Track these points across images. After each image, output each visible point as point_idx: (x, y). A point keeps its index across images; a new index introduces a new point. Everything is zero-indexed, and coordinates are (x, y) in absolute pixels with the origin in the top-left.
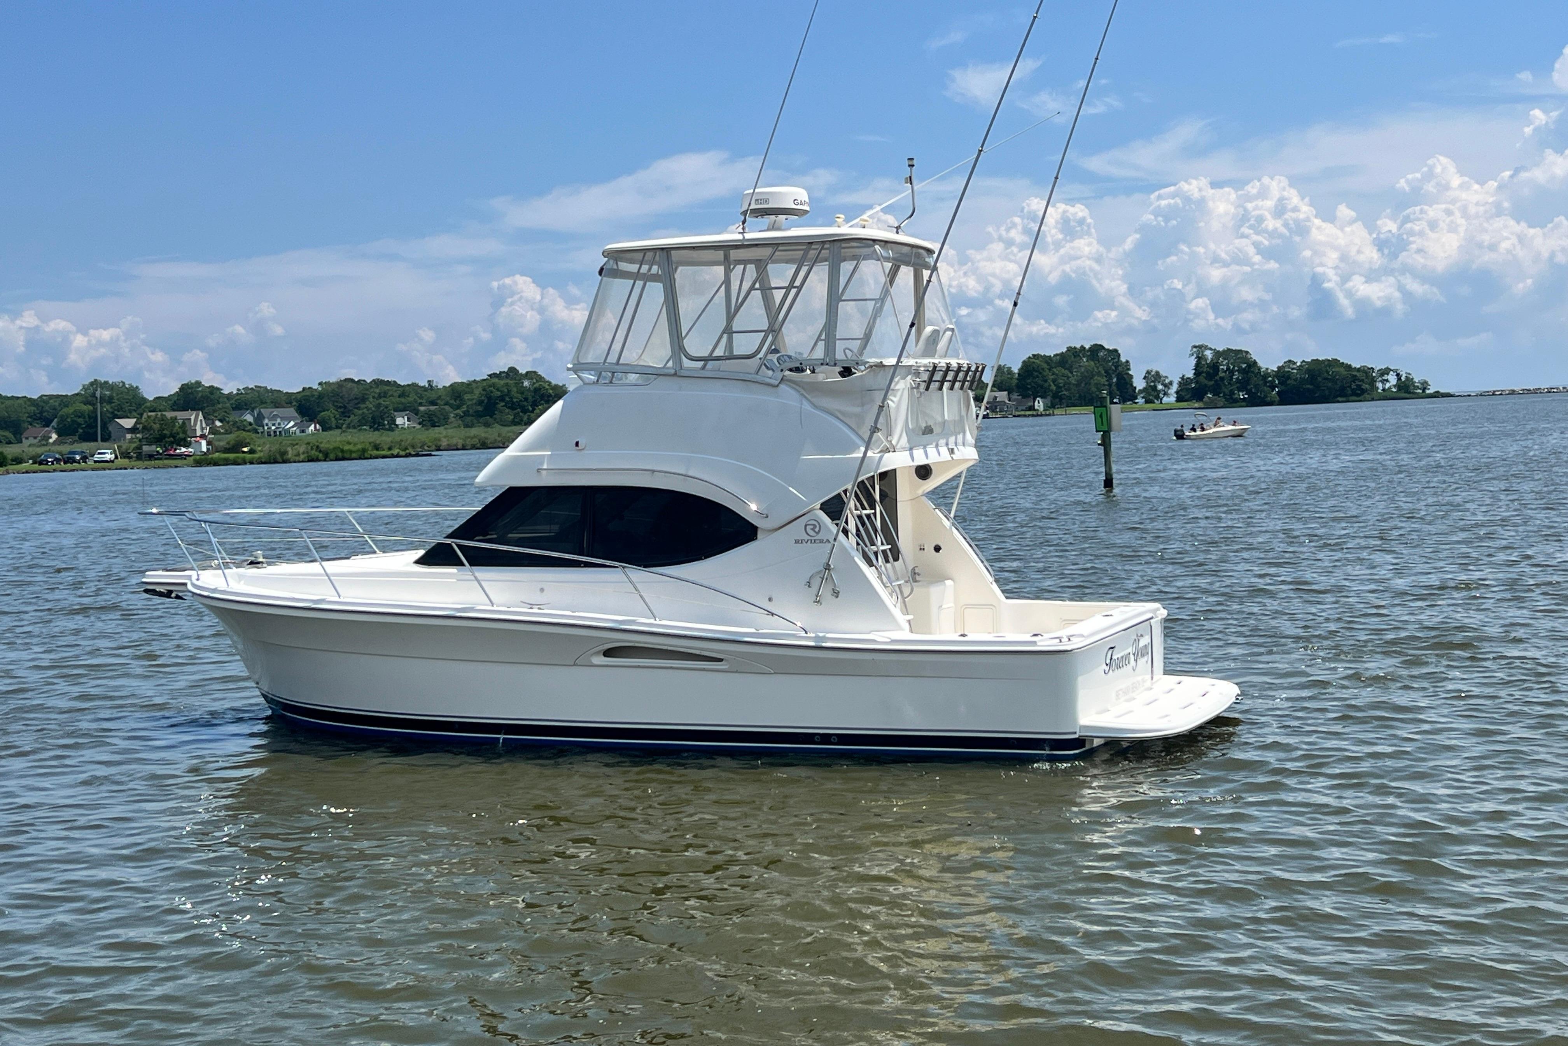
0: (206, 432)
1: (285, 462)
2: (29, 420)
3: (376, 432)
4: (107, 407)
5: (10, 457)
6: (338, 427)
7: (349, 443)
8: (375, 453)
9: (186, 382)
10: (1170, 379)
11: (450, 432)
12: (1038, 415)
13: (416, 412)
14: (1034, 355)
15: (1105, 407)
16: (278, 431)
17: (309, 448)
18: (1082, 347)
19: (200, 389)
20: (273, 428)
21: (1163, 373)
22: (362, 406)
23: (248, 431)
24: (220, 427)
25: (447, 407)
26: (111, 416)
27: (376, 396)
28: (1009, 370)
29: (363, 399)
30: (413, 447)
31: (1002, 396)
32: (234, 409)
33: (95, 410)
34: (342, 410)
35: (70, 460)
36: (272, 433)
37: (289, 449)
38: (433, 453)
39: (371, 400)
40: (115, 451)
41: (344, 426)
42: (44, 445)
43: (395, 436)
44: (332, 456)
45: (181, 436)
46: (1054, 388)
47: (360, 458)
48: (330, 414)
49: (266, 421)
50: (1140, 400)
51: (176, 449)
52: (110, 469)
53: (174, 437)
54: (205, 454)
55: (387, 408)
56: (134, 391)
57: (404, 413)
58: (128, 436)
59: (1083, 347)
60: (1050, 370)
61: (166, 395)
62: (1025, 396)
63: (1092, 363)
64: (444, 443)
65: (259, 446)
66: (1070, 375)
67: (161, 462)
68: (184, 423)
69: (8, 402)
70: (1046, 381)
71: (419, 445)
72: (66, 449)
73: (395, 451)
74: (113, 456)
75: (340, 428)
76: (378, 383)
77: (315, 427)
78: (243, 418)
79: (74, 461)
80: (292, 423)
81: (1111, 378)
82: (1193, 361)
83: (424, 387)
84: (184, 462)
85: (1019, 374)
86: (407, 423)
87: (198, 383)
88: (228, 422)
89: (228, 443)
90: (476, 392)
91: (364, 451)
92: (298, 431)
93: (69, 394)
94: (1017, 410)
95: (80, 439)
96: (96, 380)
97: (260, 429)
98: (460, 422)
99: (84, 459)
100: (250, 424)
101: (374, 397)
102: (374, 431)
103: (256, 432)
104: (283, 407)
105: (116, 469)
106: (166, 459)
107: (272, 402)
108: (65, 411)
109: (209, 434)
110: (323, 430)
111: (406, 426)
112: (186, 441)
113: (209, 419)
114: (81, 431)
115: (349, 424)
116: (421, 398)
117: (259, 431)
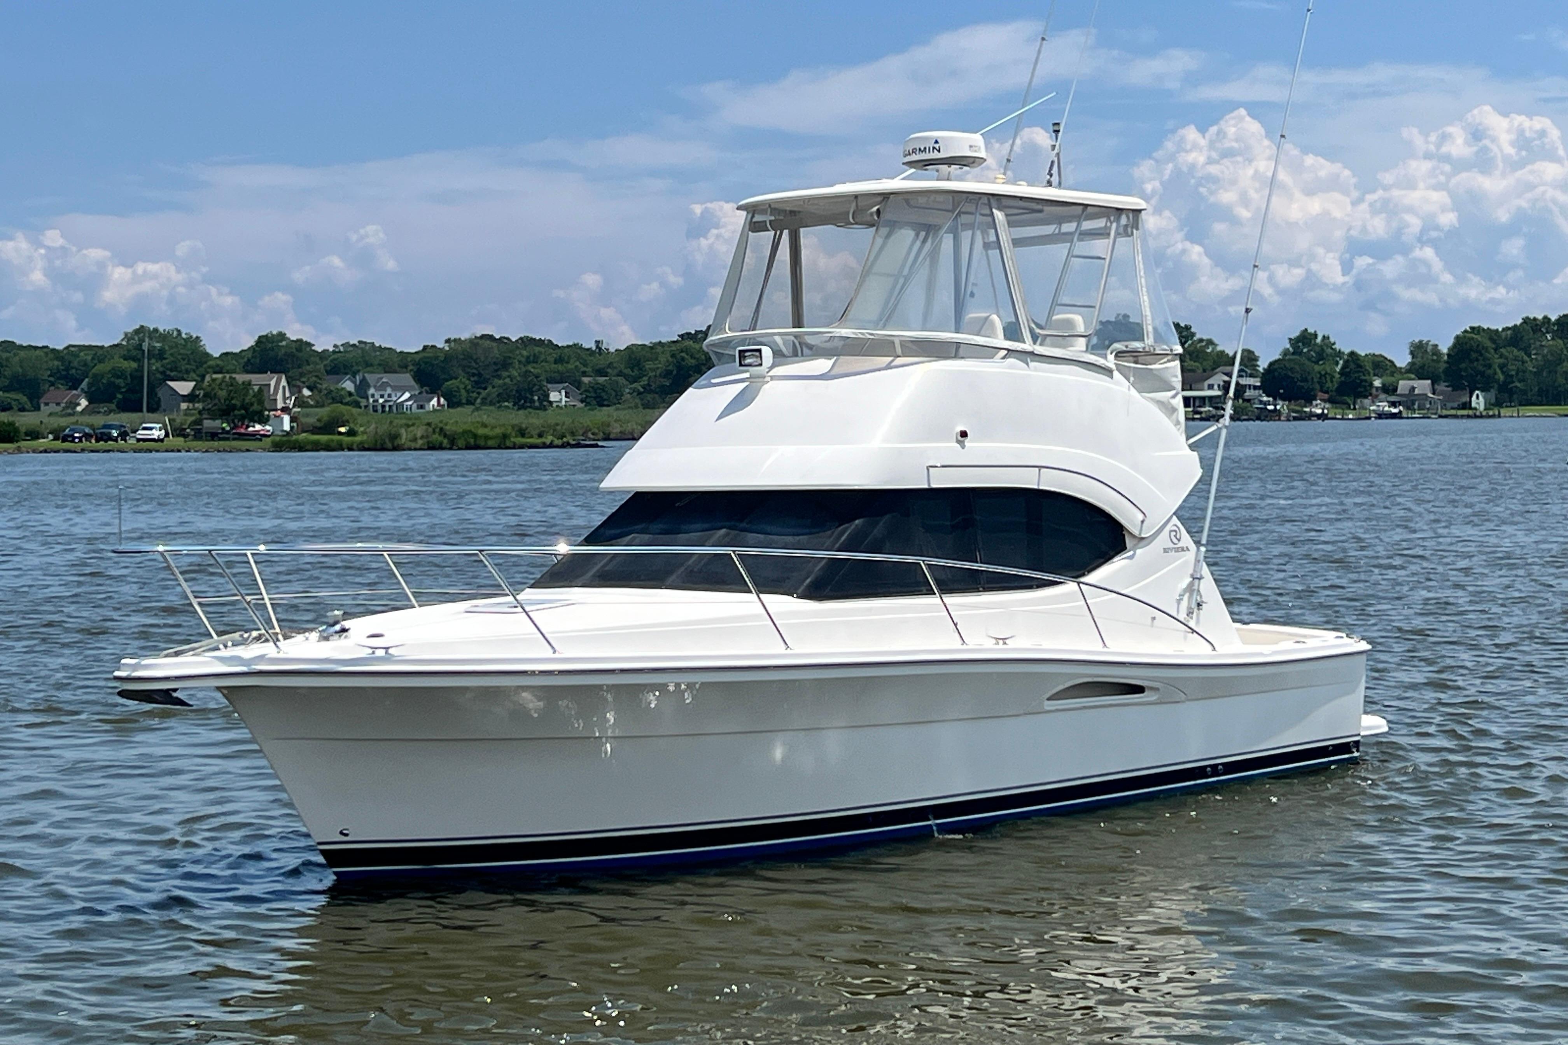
0: (291, 403)
1: (396, 448)
2: (52, 379)
3: (521, 412)
4: (156, 365)
5: (23, 430)
6: (470, 402)
7: (485, 426)
8: (520, 440)
9: (264, 333)
11: (623, 414)
12: (1476, 417)
13: (578, 385)
14: (1472, 328)
16: (387, 404)
17: (430, 430)
18: (1545, 318)
19: (284, 343)
20: (381, 400)
22: (504, 374)
23: (347, 404)
24: (309, 397)
25: (621, 380)
26: (159, 376)
27: (523, 360)
28: (1436, 351)
29: (505, 364)
30: (573, 434)
31: (1423, 386)
32: (328, 373)
33: (141, 368)
34: (476, 378)
35: (105, 437)
36: (380, 408)
37: (403, 431)
38: (600, 443)
39: (517, 365)
40: (165, 425)
41: (479, 401)
42: (70, 415)
43: (549, 417)
44: (461, 443)
45: (256, 407)
46: (1501, 377)
47: (499, 447)
48: (460, 383)
49: (372, 391)
51: (248, 427)
52: (157, 451)
53: (246, 410)
54: (288, 433)
55: (537, 377)
56: (193, 343)
57: (561, 386)
58: (184, 406)
59: (1546, 319)
60: (1496, 350)
61: (237, 350)
62: (1456, 387)
63: (1560, 341)
64: (616, 429)
65: (361, 426)
66: (1526, 358)
67: (227, 443)
68: (260, 390)
69: (22, 354)
70: (1490, 366)
71: (581, 432)
72: (99, 420)
73: (548, 439)
74: (163, 432)
75: (473, 404)
76: (526, 342)
77: (439, 401)
78: (340, 386)
79: (110, 438)
80: (407, 395)
83: (588, 350)
84: (258, 444)
85: (1448, 355)
86: (564, 399)
87: (282, 336)
88: (320, 391)
89: (319, 420)
90: (662, 359)
91: (505, 436)
92: (415, 406)
93: (106, 345)
94: (1444, 407)
95: (118, 407)
96: (142, 327)
97: (363, 402)
98: (638, 401)
99: (123, 435)
100: (350, 394)
101: (520, 362)
102: (519, 409)
103: (357, 405)
104: (395, 372)
105: (167, 451)
106: (234, 439)
107: (380, 365)
108: (99, 368)
109: (294, 406)
110: (449, 406)
111: (563, 403)
112: (263, 415)
113: (294, 386)
114: (119, 396)
115: (484, 399)
116: (585, 365)
117: (362, 404)
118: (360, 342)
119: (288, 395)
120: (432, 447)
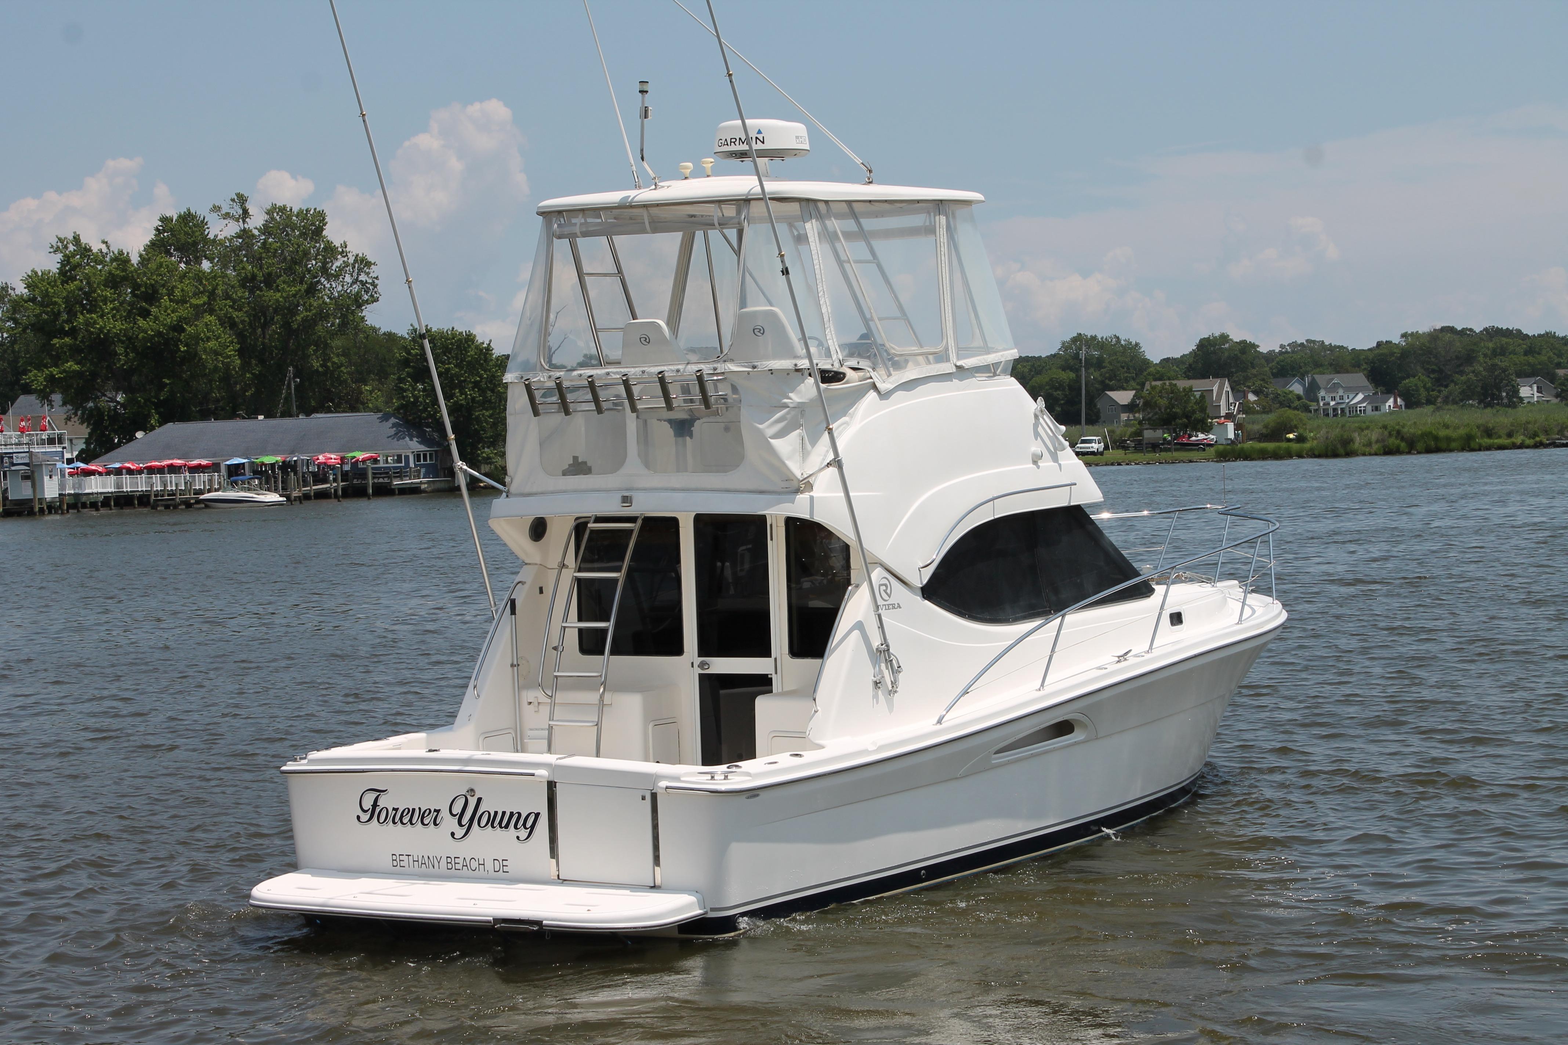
0: (1235, 409)
1: (1349, 454)
3: (1489, 410)
4: (1094, 375)
6: (1429, 402)
7: (1447, 426)
8: (1487, 441)
9: (1206, 336)
13: (1552, 378)
16: (1340, 407)
17: (1386, 433)
19: (1227, 346)
20: (1332, 403)
22: (1468, 369)
23: (1296, 408)
24: (1255, 402)
26: (1100, 387)
29: (1469, 359)
30: (1546, 432)
32: (1275, 375)
33: (1079, 377)
34: (1436, 375)
36: (1331, 412)
37: (1356, 435)
39: (1481, 359)
40: (1105, 438)
41: (1439, 400)
43: (1521, 414)
44: (1420, 446)
45: (1198, 415)
47: (1463, 450)
48: (1418, 380)
49: (1322, 393)
51: (1190, 436)
52: (1097, 465)
53: (1188, 417)
54: (1233, 442)
55: (1504, 371)
56: (1132, 350)
57: (1533, 380)
58: (1124, 417)
61: (1178, 356)
65: (1311, 431)
67: (1170, 454)
68: (1202, 397)
71: (1556, 430)
73: (1518, 440)
74: (1102, 444)
75: (1433, 403)
76: (1493, 333)
77: (1395, 401)
78: (1288, 389)
80: (1360, 396)
84: (1202, 454)
86: (1536, 394)
87: (1224, 338)
88: (1267, 396)
89: (1266, 427)
91: (1469, 437)
92: (1369, 408)
93: (1044, 356)
96: (1079, 335)
97: (1313, 406)
100: (1299, 398)
101: (1485, 355)
102: (1485, 407)
103: (1307, 409)
104: (1348, 372)
105: (1106, 465)
106: (1176, 450)
107: (1331, 365)
108: (1037, 380)
109: (1239, 412)
110: (1407, 407)
111: (1536, 399)
112: (1206, 423)
113: (1239, 391)
114: (1058, 409)
115: (1447, 397)
116: (1560, 355)
117: (1312, 408)
118: (1307, 341)
119: (1231, 400)
120: (1388, 451)
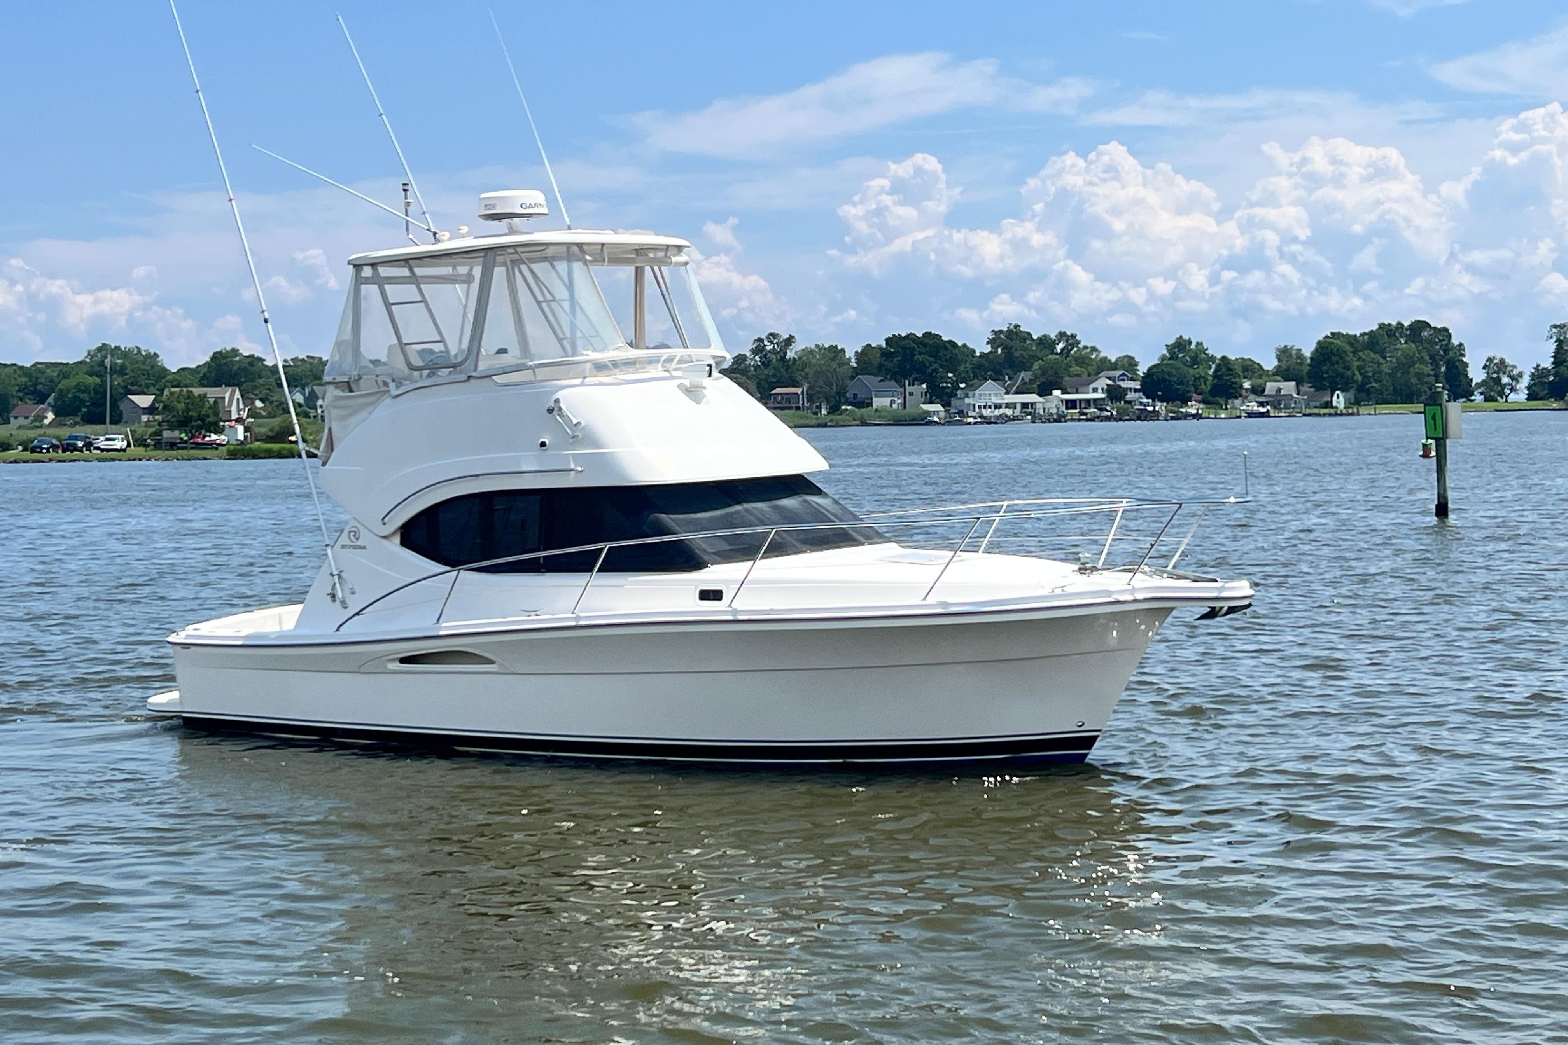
0: (244, 415)
2: (20, 394)
4: (118, 381)
9: (219, 350)
10: (1520, 369)
12: (1336, 415)
14: (1333, 334)
15: (1440, 405)
18: (1399, 323)
19: (237, 359)
21: (1509, 361)
24: (261, 408)
26: (122, 391)
28: (1299, 355)
31: (1289, 387)
33: (104, 382)
35: (70, 447)
40: (127, 436)
42: (38, 427)
45: (212, 419)
46: (1359, 378)
49: (320, 402)
50: (1478, 398)
51: (205, 436)
52: (120, 460)
53: (202, 420)
54: (242, 443)
56: (151, 359)
58: (145, 418)
59: (1400, 325)
60: (1354, 353)
61: (193, 366)
62: (1319, 388)
63: (1413, 346)
65: (310, 435)
66: (1382, 361)
67: (185, 452)
68: (215, 402)
70: (1349, 369)
72: (65, 432)
74: (125, 443)
79: (76, 449)
81: (1438, 366)
82: (1552, 346)
84: (214, 452)
85: (1311, 359)
87: (235, 352)
88: (271, 403)
89: (271, 430)
93: (71, 362)
94: (1308, 406)
95: (82, 419)
96: (104, 344)
97: (312, 413)
99: (88, 446)
100: (300, 405)
103: (307, 415)
105: (129, 460)
106: (192, 448)
108: (64, 384)
109: (248, 417)
112: (218, 426)
113: (248, 398)
114: (84, 410)
117: (312, 415)
118: (308, 357)
